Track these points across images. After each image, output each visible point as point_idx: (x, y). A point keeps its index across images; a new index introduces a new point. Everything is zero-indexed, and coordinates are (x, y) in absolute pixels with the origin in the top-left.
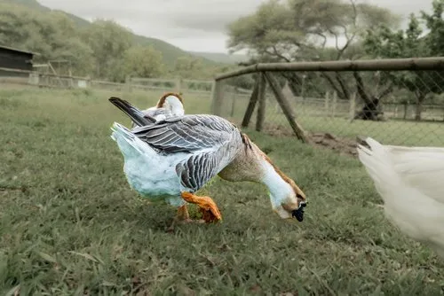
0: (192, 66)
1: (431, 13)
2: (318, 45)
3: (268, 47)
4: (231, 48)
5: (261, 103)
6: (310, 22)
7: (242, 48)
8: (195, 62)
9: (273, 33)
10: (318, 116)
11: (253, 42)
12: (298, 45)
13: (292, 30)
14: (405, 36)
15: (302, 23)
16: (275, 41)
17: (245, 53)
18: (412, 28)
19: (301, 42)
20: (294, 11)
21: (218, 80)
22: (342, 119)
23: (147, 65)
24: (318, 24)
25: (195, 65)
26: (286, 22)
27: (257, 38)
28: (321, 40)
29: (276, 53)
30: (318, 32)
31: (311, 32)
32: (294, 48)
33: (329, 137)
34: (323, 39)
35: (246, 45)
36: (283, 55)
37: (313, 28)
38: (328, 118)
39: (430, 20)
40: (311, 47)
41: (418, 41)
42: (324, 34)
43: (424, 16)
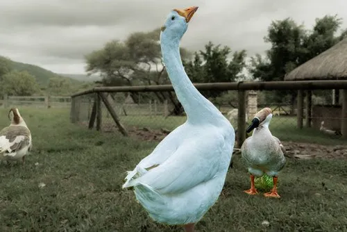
0: (61, 84)
1: (205, 51)
2: (146, 69)
3: (114, 71)
4: (89, 72)
5: (98, 112)
6: (140, 55)
7: (96, 72)
8: (64, 81)
9: (116, 62)
10: (146, 115)
11: (103, 68)
12: (133, 69)
13: (128, 60)
14: (194, 64)
15: (135, 55)
16: (118, 67)
17: (98, 75)
18: (197, 60)
19: (135, 68)
20: (128, 48)
21: (73, 97)
22: (161, 116)
23: (23, 86)
24: (145, 57)
25: (64, 84)
26: (124, 55)
27: (106, 65)
28: (147, 66)
29: (120, 75)
30: (146, 61)
31: (141, 61)
32: (131, 72)
33: (146, 130)
34: (149, 66)
35: (99, 70)
36: (124, 76)
37: (142, 59)
38: (153, 116)
39: (205, 55)
40: (142, 71)
41: (201, 67)
42: (149, 63)
43: (202, 53)
